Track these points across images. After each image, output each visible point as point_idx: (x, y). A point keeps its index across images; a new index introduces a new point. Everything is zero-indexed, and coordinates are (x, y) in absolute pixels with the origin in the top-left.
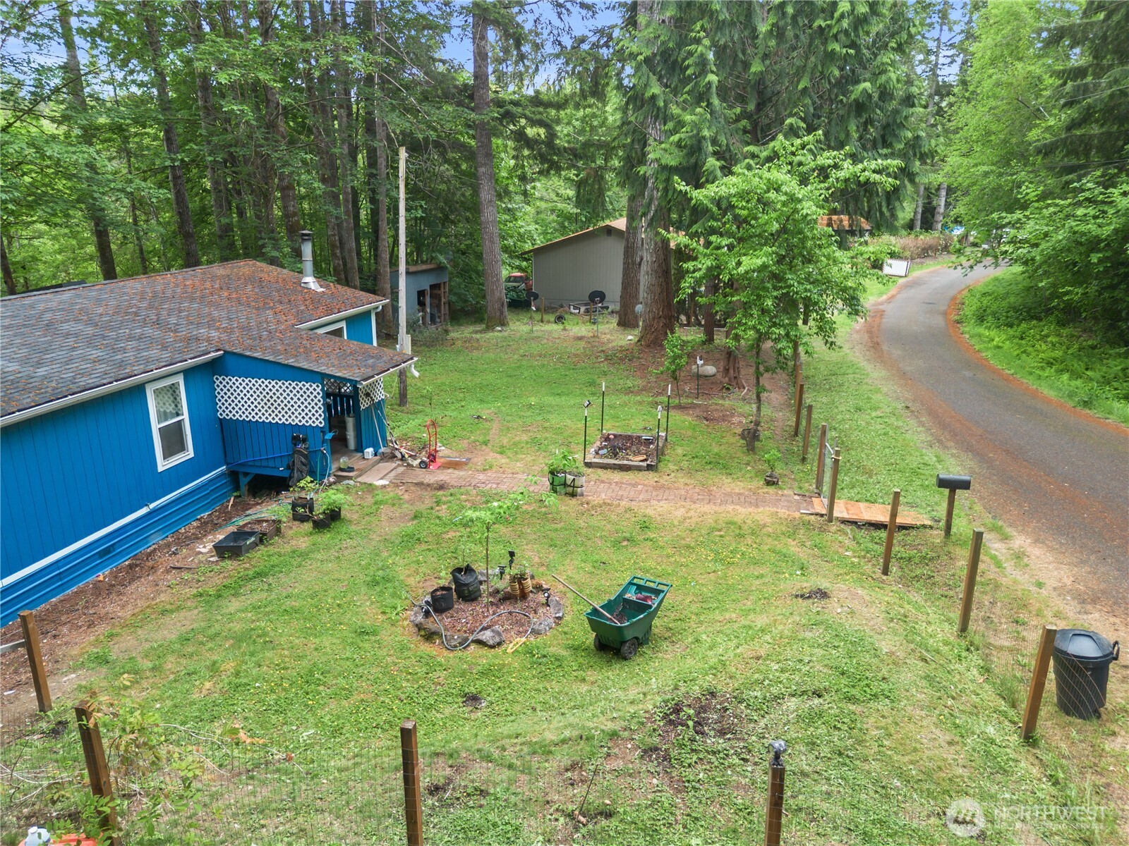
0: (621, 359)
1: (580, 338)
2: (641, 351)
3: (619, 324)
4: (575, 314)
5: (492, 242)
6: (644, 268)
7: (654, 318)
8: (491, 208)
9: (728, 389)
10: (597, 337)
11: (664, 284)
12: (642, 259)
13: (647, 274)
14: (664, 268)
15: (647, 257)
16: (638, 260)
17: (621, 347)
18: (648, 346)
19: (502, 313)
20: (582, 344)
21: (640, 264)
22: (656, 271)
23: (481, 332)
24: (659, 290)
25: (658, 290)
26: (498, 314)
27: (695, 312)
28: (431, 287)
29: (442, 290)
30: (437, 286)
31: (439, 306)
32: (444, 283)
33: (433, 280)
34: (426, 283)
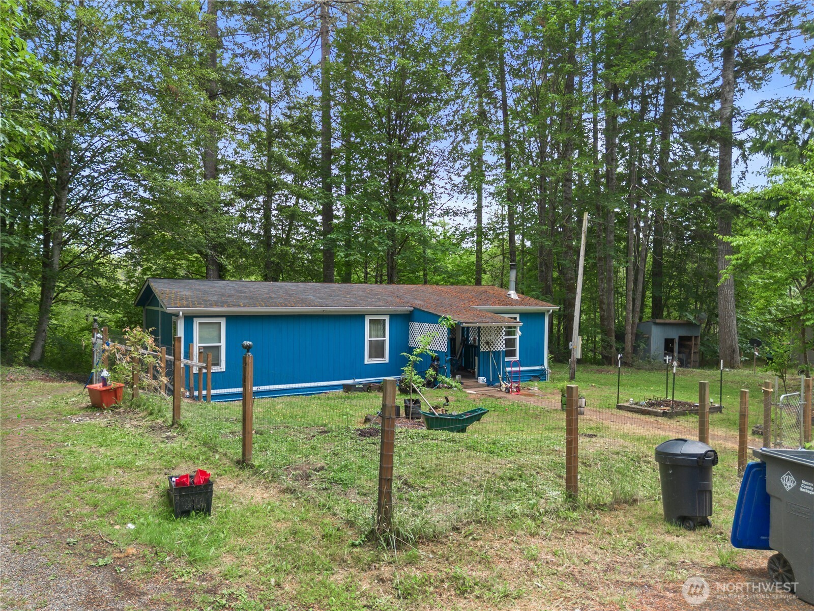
28: (681, 338)
29: (693, 342)
30: (689, 339)
31: (690, 353)
32: (696, 337)
33: (684, 333)
34: (675, 334)
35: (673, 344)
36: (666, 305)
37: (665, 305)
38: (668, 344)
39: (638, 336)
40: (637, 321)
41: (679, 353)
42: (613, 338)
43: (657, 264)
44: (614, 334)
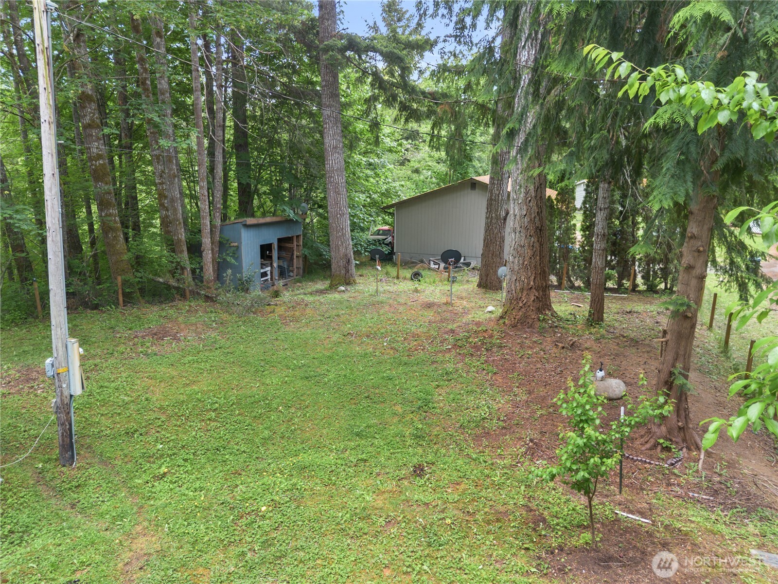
0: (477, 348)
1: (429, 306)
2: (505, 335)
3: (480, 285)
4: (433, 270)
5: (338, 193)
6: (510, 223)
7: (522, 290)
8: (336, 155)
9: (668, 449)
10: (451, 304)
11: (537, 245)
12: (507, 213)
13: (515, 231)
14: (538, 224)
15: (514, 209)
16: (503, 214)
17: (478, 324)
18: (514, 326)
19: (347, 271)
20: (430, 315)
21: (505, 219)
22: (527, 229)
23: (321, 292)
24: (530, 253)
25: (528, 252)
26: (343, 272)
27: (567, 273)
28: (280, 240)
29: (295, 243)
30: (289, 240)
31: (292, 259)
32: (298, 237)
33: (282, 233)
34: (272, 237)
35: (271, 251)
36: (257, 191)
37: (255, 192)
38: (265, 251)
39: (222, 246)
40: (218, 222)
41: (279, 258)
42: (185, 255)
43: (240, 133)
44: (185, 248)
